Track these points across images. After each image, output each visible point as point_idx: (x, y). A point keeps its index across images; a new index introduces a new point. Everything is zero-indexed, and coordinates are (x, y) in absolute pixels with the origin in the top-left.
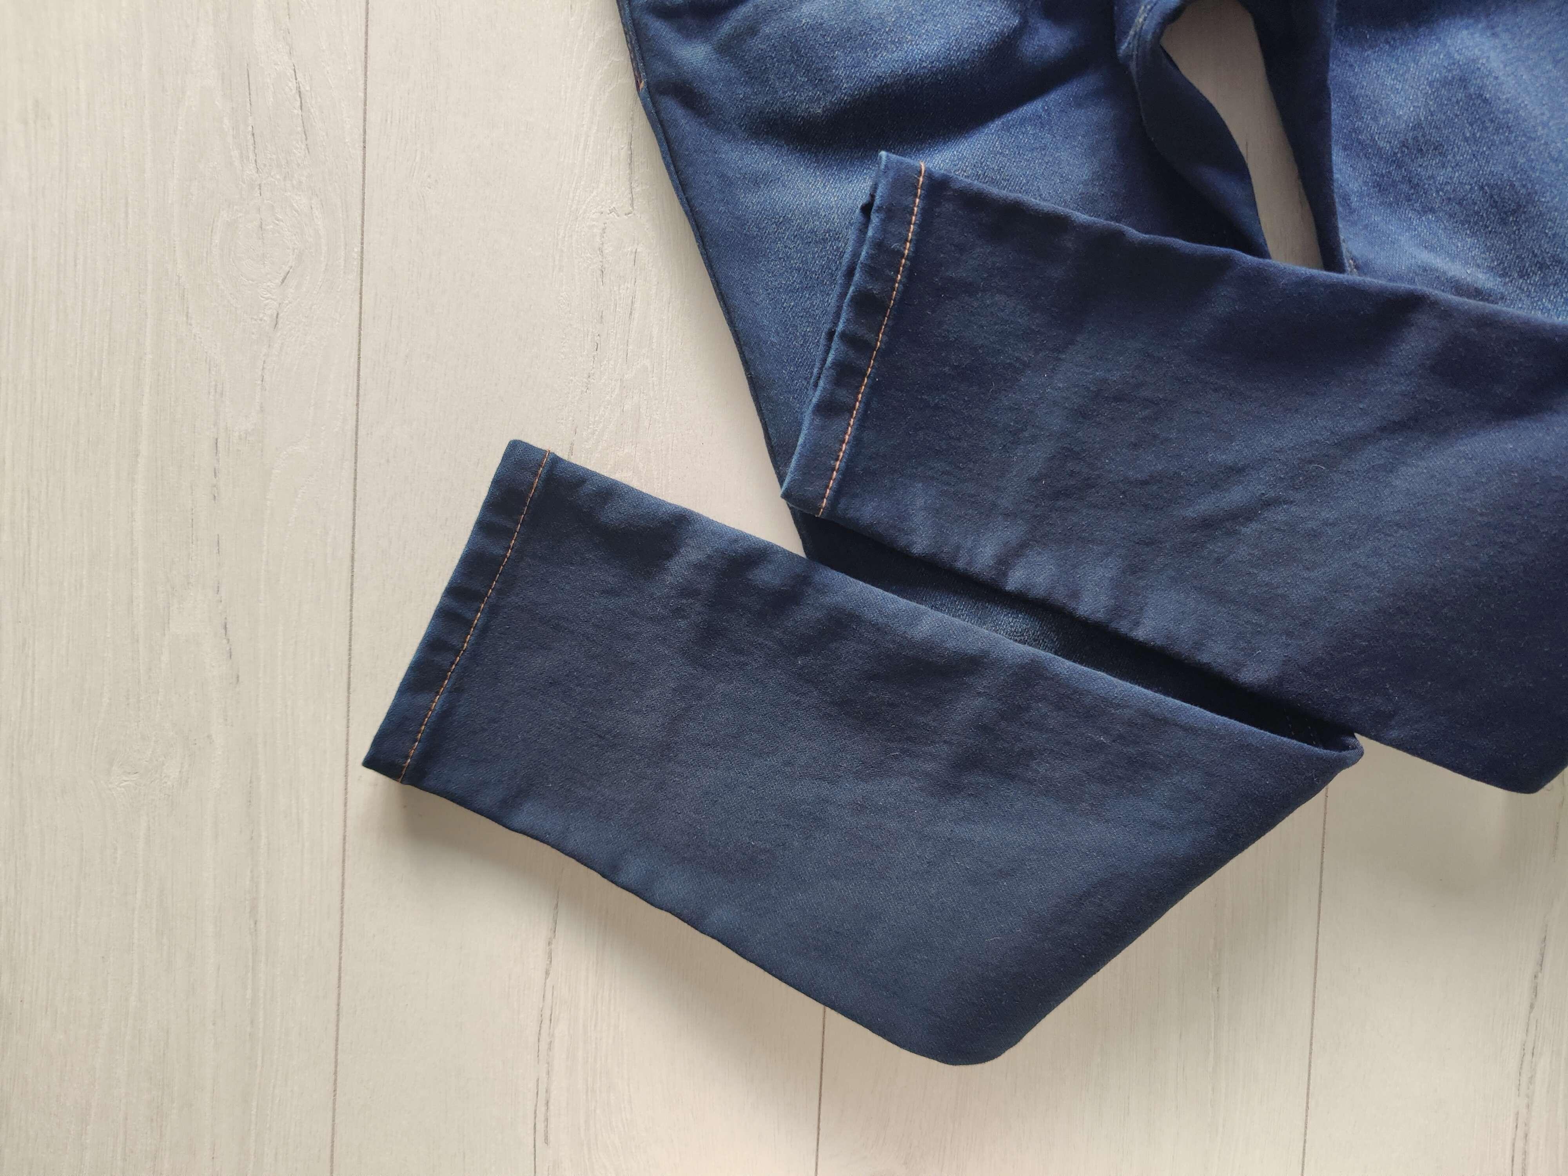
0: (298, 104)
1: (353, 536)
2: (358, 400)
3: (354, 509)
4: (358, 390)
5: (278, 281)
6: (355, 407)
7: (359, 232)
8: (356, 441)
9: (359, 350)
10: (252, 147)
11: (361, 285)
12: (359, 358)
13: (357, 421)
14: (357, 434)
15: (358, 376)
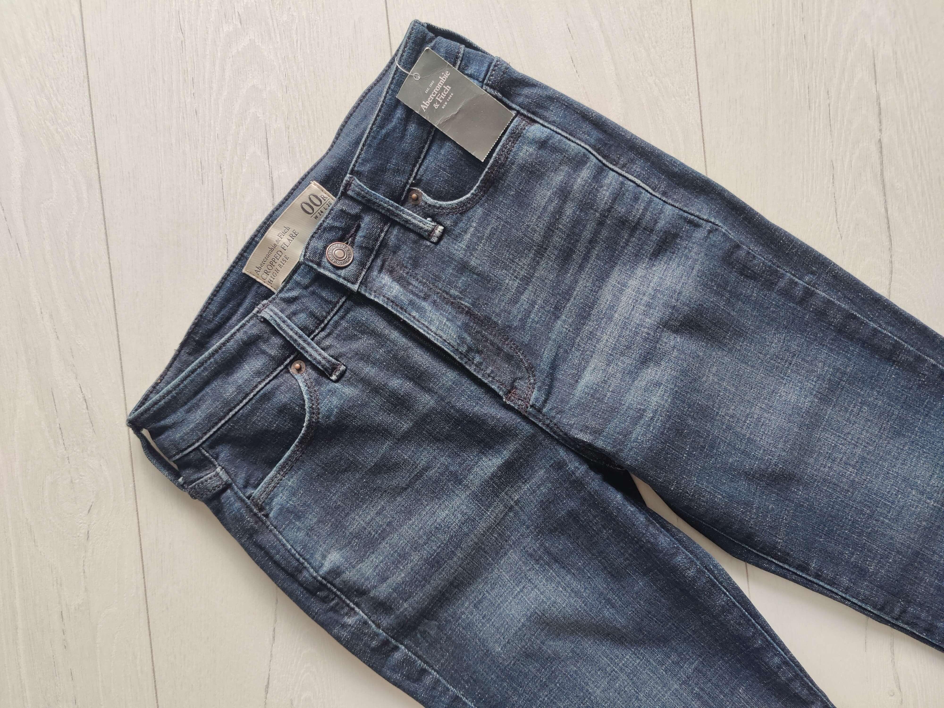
0: (85, 407)
1: (152, 657)
2: (144, 575)
3: (151, 641)
4: (143, 569)
6: (143, 580)
8: (146, 599)
9: (141, 544)
12: (141, 550)
13: (145, 587)
14: (146, 594)
15: (142, 560)
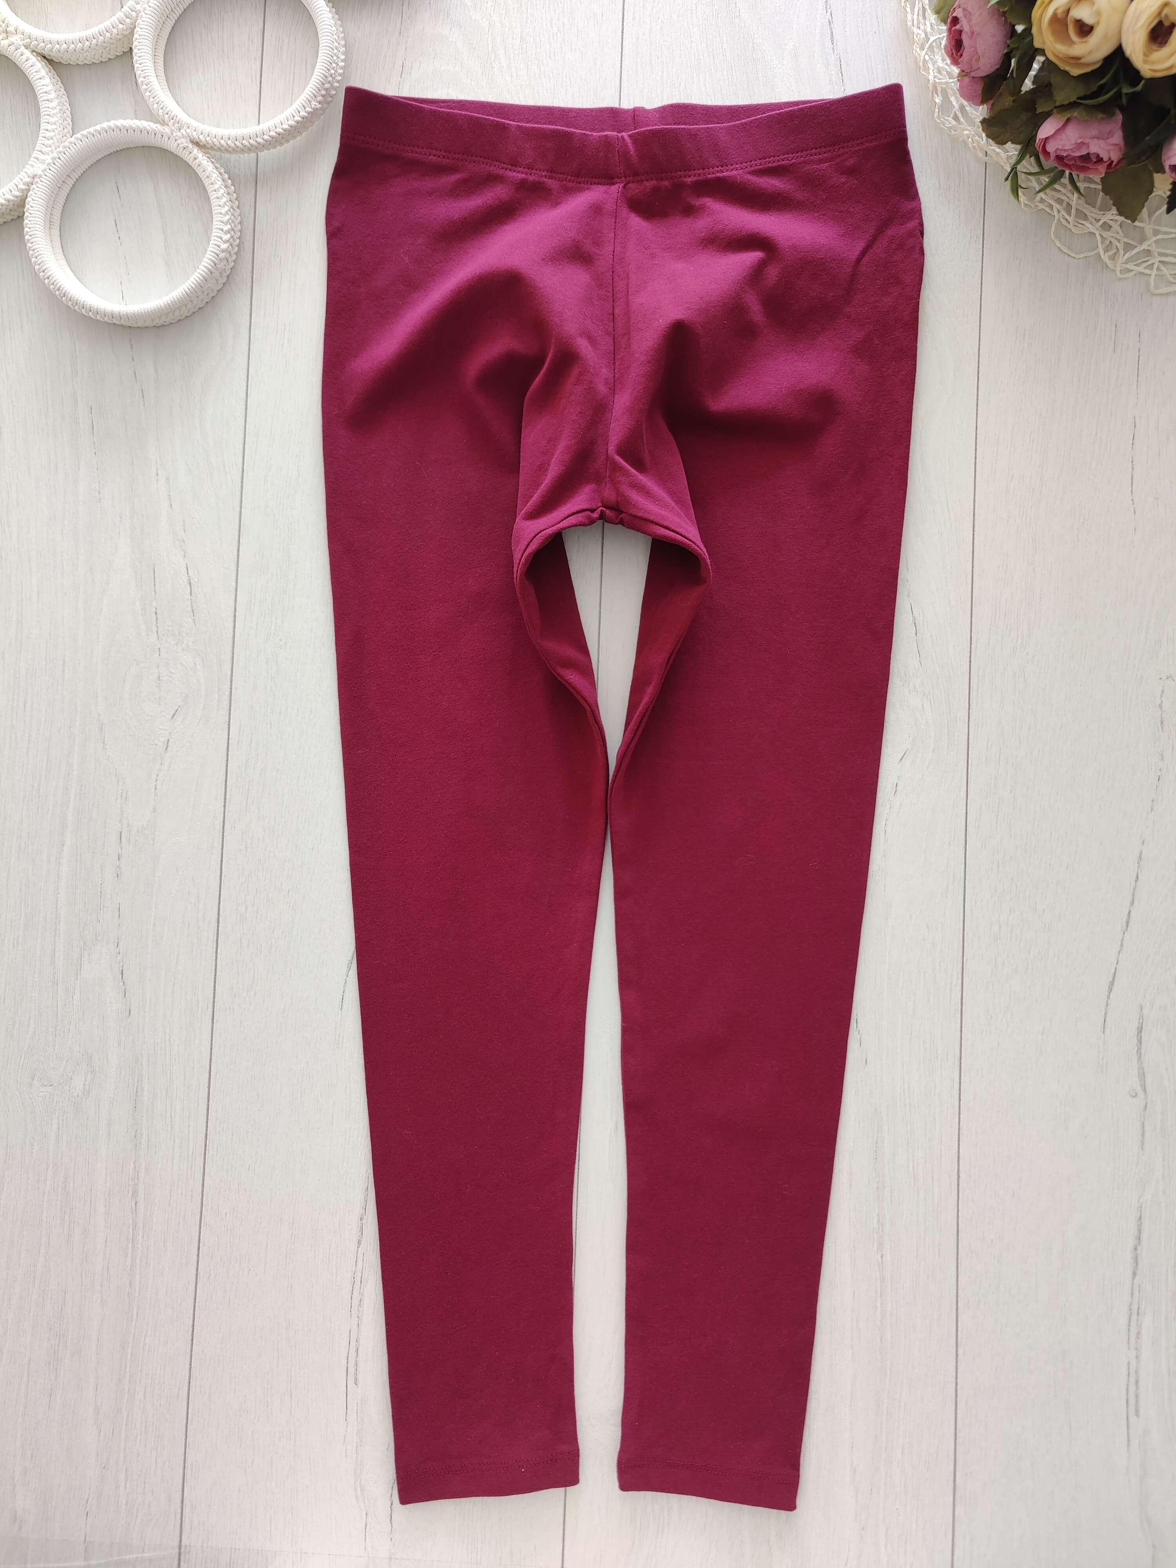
5: (169, 717)
7: (229, 680)
10: (155, 623)
11: (230, 719)
